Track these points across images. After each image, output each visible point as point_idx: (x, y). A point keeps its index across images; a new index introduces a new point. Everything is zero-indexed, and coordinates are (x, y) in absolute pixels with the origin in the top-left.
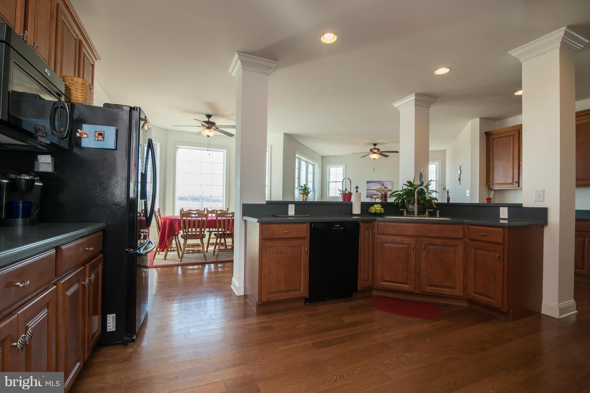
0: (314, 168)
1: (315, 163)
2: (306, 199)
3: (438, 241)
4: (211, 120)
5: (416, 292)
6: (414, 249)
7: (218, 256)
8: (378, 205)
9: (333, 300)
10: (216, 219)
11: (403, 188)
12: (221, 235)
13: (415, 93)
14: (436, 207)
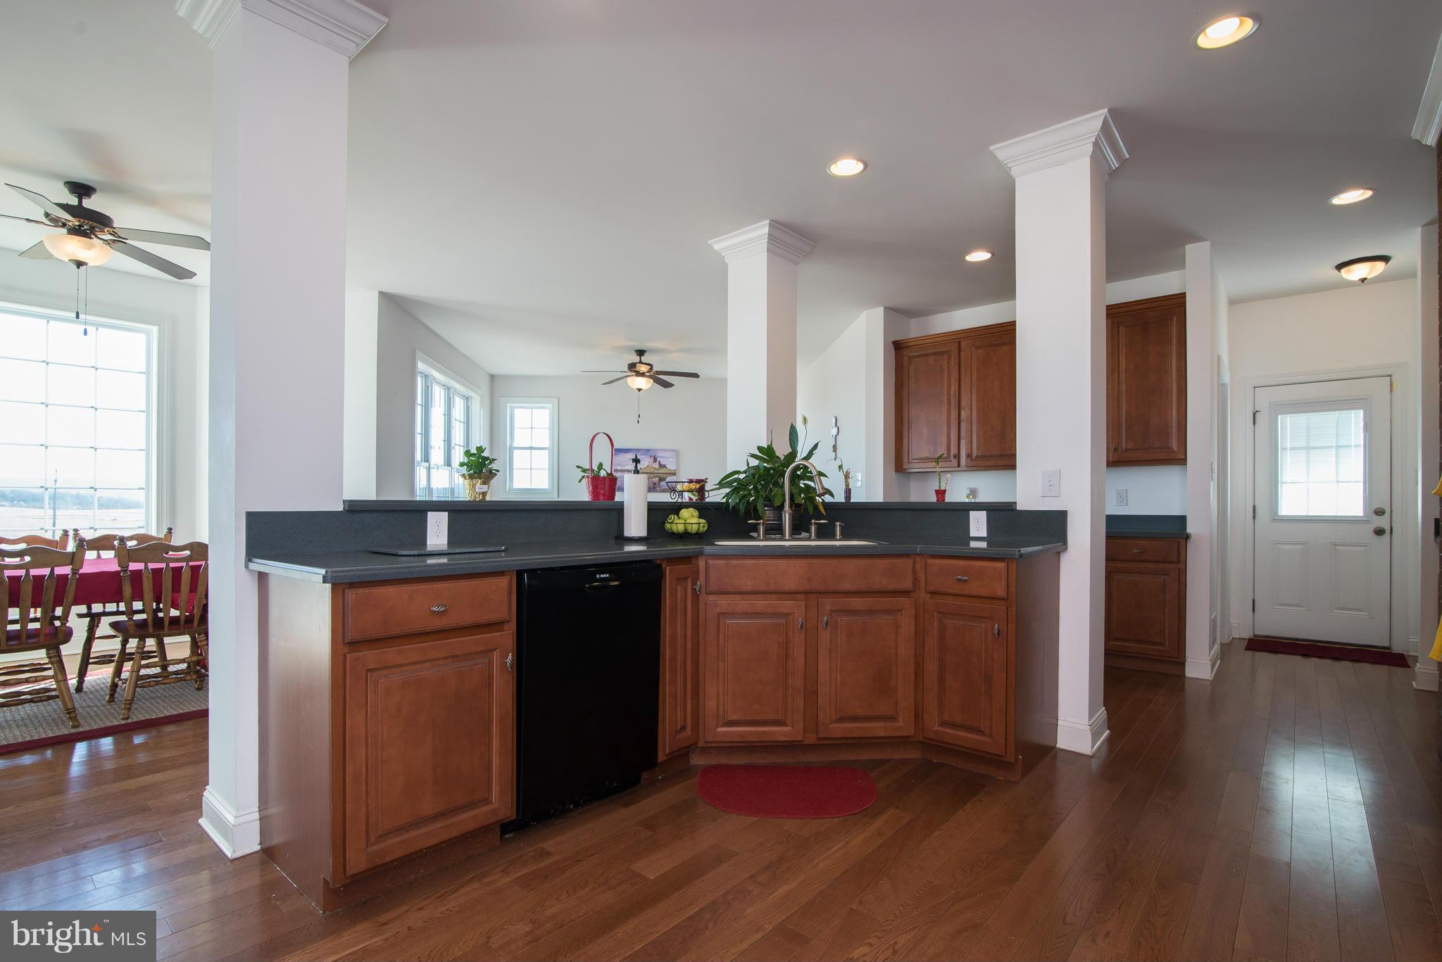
0: (468, 408)
1: (470, 393)
2: (484, 494)
3: (858, 603)
4: (89, 203)
5: (807, 742)
6: (802, 626)
7: (129, 704)
8: (691, 510)
9: (587, 807)
10: (119, 569)
11: (748, 464)
12: (142, 625)
13: (770, 220)
14: (825, 514)
